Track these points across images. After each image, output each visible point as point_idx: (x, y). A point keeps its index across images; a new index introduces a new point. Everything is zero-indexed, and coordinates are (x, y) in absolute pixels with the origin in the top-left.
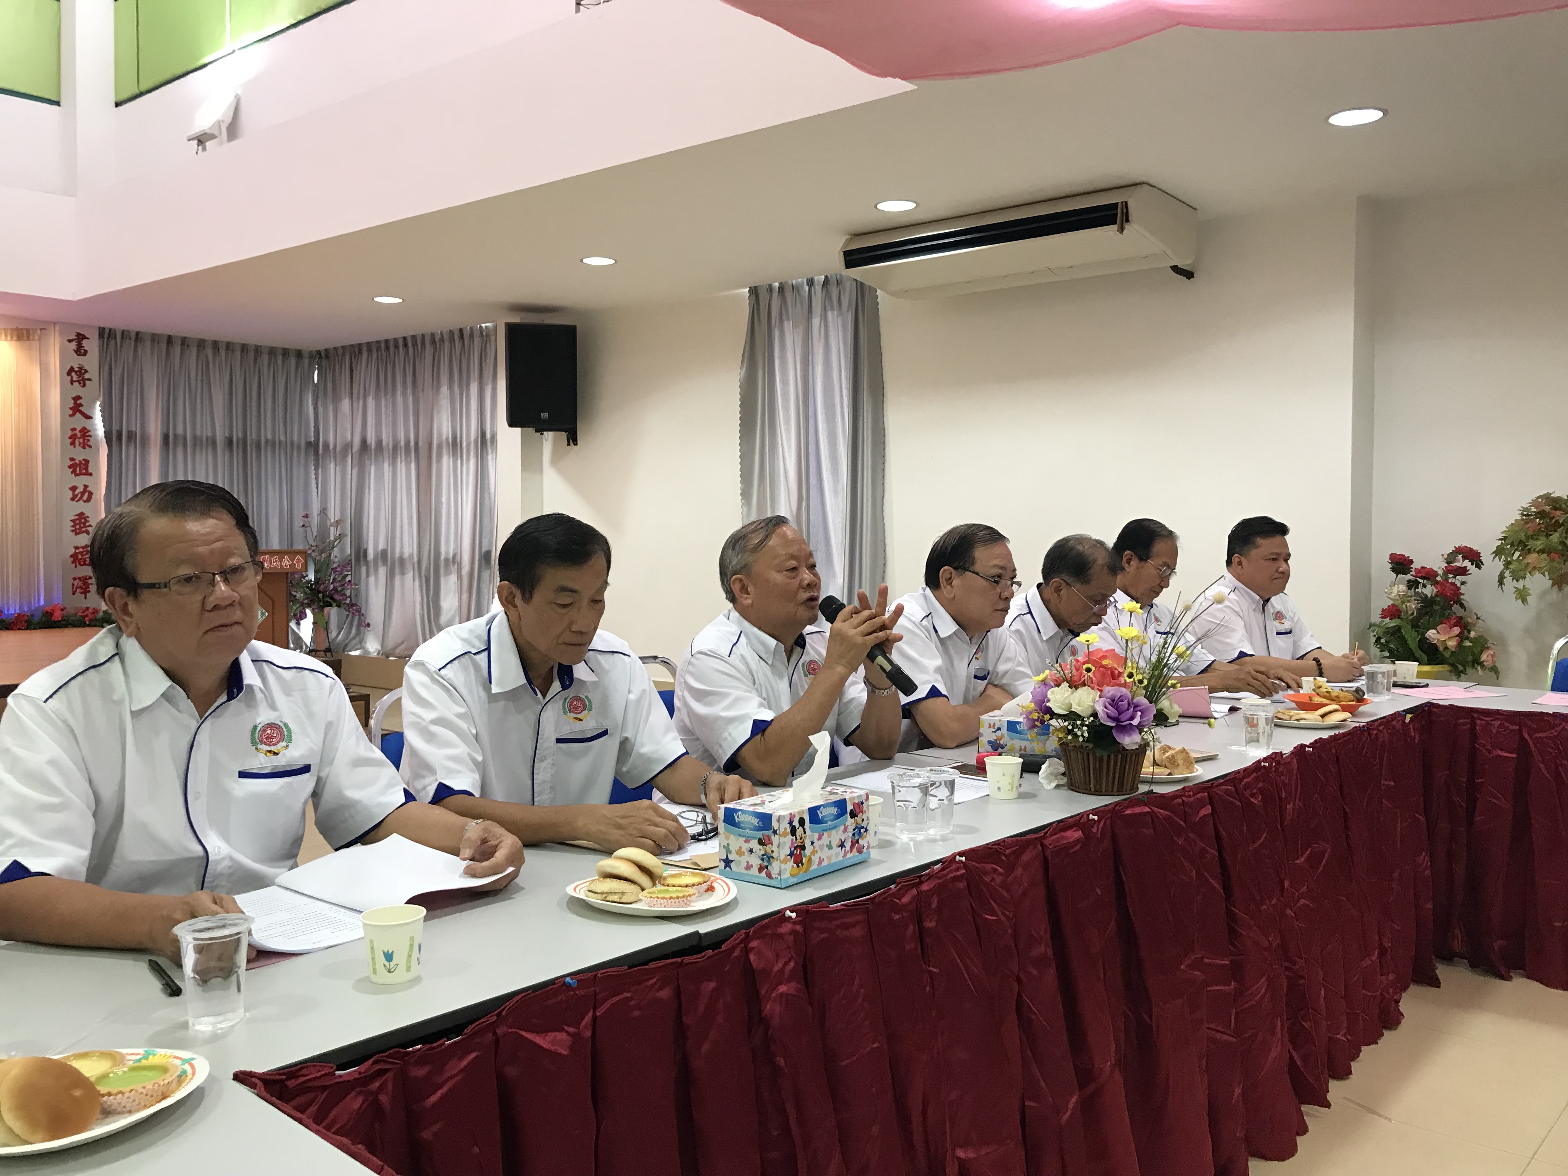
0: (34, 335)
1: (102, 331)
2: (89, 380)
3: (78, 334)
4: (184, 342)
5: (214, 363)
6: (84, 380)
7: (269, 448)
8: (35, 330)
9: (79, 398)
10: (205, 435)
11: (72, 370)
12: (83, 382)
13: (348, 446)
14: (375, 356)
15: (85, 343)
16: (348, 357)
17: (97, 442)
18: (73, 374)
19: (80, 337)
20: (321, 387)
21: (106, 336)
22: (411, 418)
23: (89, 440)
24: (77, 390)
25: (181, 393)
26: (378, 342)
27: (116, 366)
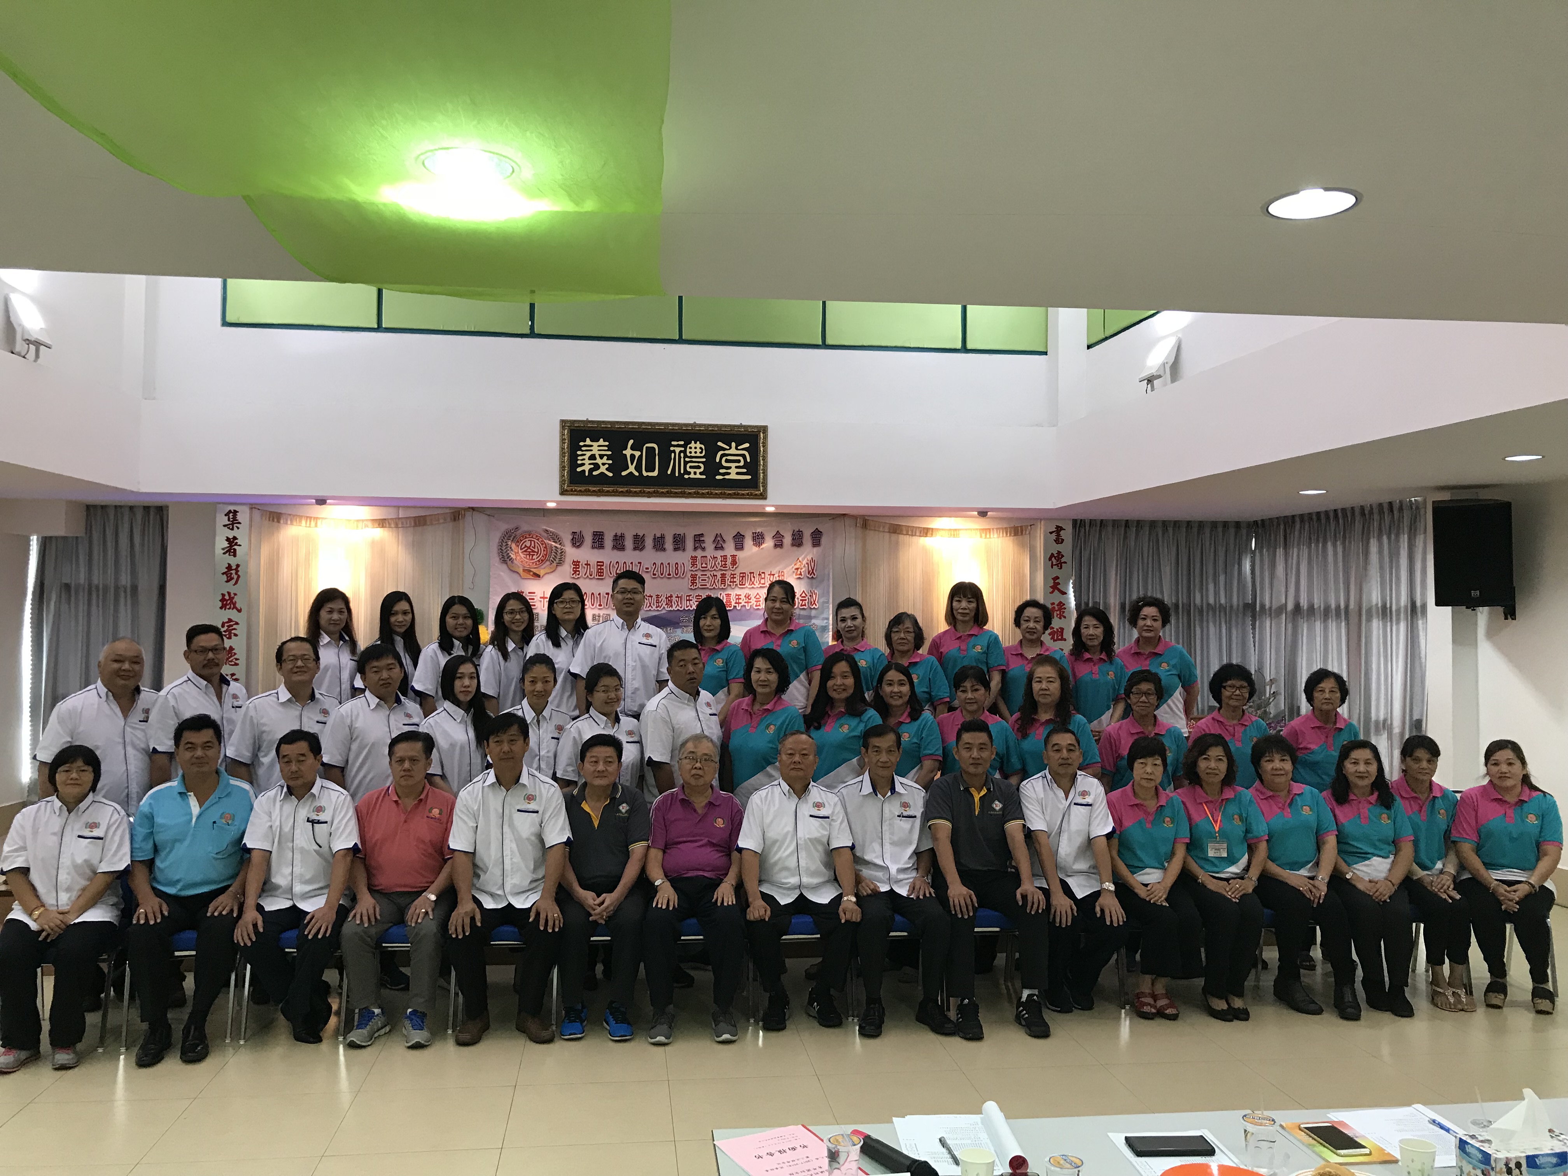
0: (1026, 531)
1: (1075, 522)
2: (1065, 562)
3: (1057, 527)
4: (1139, 524)
5: (1163, 542)
6: (1061, 563)
7: (1211, 613)
8: (1027, 526)
9: (1057, 578)
11: (1052, 555)
12: (1060, 565)
13: (1282, 609)
14: (1307, 526)
15: (1062, 533)
16: (1282, 527)
17: (1070, 612)
18: (1053, 559)
19: (1059, 529)
20: (1257, 554)
21: (1078, 525)
22: (1341, 585)
23: (1064, 612)
24: (1056, 571)
25: (1136, 569)
26: (1310, 514)
27: (1085, 549)
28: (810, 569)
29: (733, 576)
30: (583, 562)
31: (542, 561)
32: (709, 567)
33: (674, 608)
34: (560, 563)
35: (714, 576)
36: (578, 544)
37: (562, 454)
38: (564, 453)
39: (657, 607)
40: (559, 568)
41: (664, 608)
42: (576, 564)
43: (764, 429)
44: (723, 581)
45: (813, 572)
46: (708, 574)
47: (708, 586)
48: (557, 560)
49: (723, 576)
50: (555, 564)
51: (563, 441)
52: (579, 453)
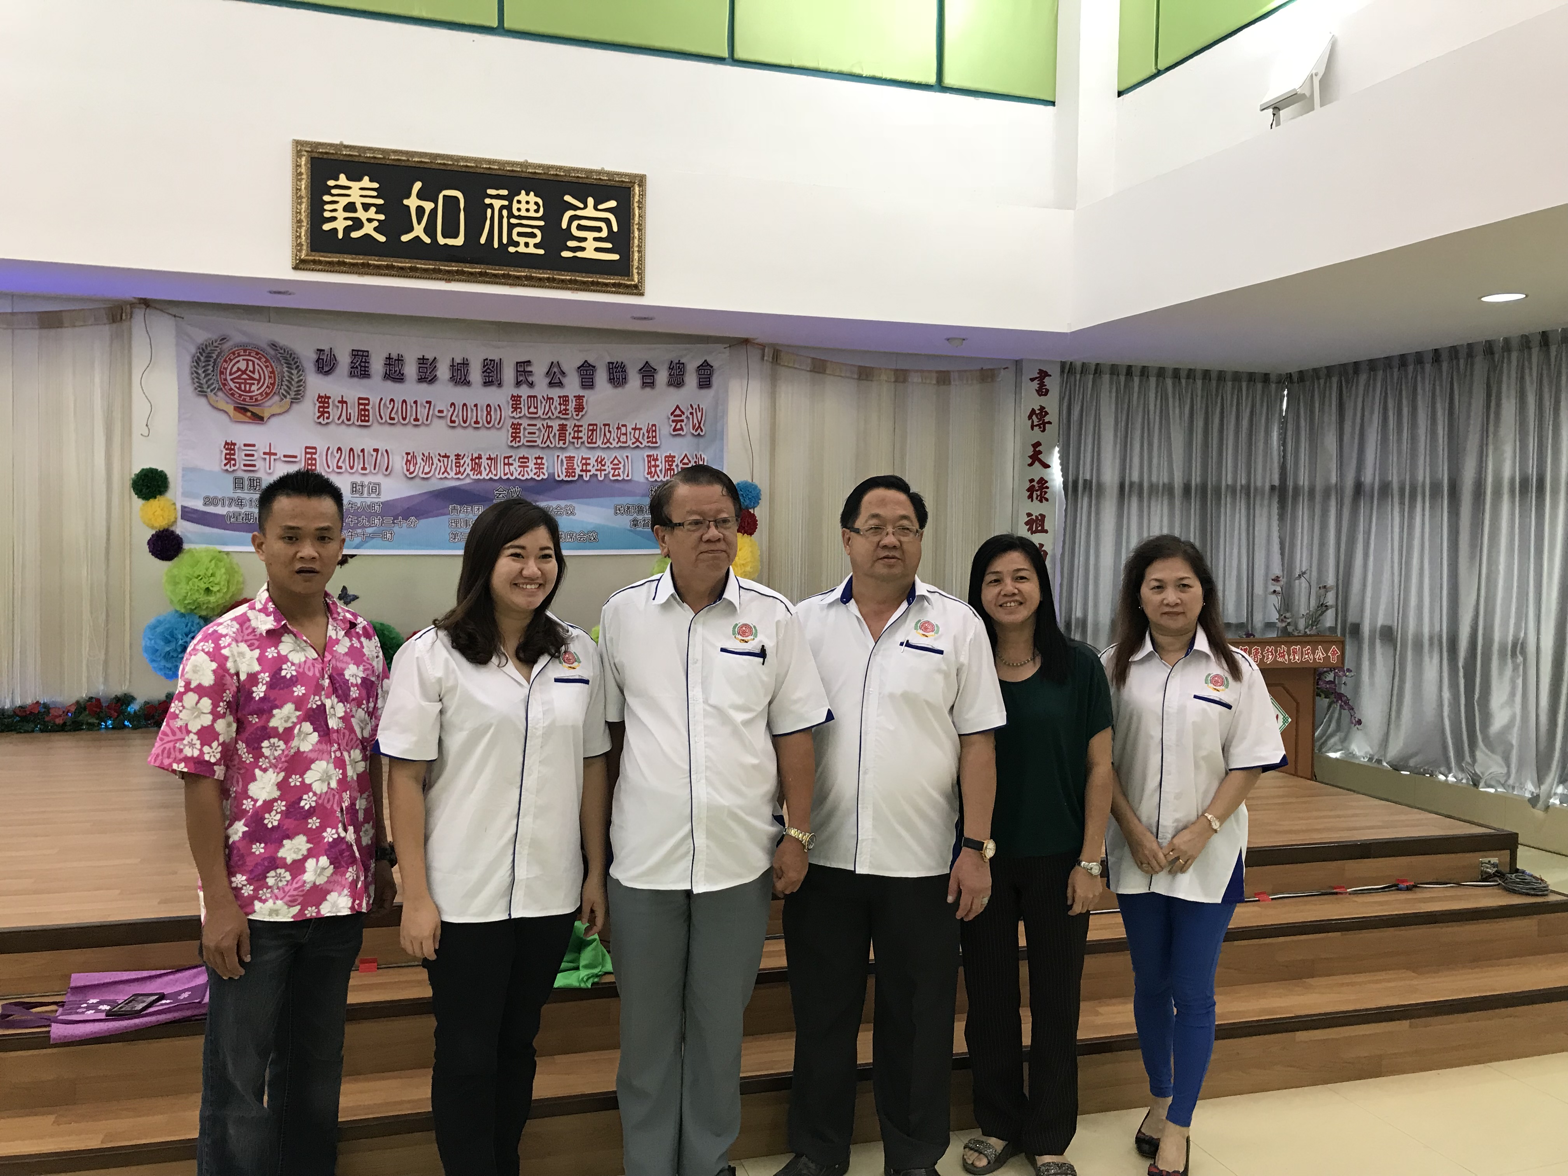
0: (997, 376)
1: (1063, 364)
2: (1050, 423)
3: (1041, 372)
4: (1144, 371)
5: (1174, 394)
6: (1044, 423)
7: (1229, 497)
8: (999, 370)
9: (1038, 444)
10: (1161, 483)
11: (1033, 411)
12: (1043, 426)
13: (1332, 490)
14: (1381, 376)
15: (1047, 380)
16: (1335, 380)
17: (1054, 493)
18: (1034, 417)
19: (1043, 375)
20: (1292, 418)
21: (1066, 371)
23: (1046, 493)
24: (1037, 435)
25: (1138, 433)
28: (695, 421)
29: (578, 428)
30: (335, 397)
31: (267, 394)
32: (540, 413)
33: (484, 475)
34: (298, 398)
35: (548, 427)
36: (326, 369)
37: (298, 198)
38: (301, 197)
39: (456, 474)
40: (295, 407)
41: (468, 475)
42: (324, 400)
43: (641, 180)
44: (562, 437)
45: (699, 426)
46: (539, 424)
47: (539, 442)
48: (292, 393)
49: (563, 428)
50: (288, 400)
51: (298, 176)
52: (327, 198)
